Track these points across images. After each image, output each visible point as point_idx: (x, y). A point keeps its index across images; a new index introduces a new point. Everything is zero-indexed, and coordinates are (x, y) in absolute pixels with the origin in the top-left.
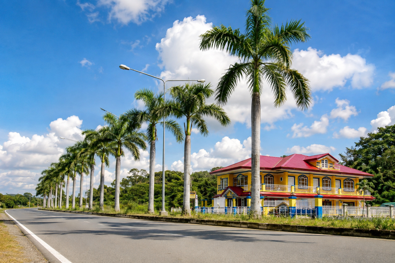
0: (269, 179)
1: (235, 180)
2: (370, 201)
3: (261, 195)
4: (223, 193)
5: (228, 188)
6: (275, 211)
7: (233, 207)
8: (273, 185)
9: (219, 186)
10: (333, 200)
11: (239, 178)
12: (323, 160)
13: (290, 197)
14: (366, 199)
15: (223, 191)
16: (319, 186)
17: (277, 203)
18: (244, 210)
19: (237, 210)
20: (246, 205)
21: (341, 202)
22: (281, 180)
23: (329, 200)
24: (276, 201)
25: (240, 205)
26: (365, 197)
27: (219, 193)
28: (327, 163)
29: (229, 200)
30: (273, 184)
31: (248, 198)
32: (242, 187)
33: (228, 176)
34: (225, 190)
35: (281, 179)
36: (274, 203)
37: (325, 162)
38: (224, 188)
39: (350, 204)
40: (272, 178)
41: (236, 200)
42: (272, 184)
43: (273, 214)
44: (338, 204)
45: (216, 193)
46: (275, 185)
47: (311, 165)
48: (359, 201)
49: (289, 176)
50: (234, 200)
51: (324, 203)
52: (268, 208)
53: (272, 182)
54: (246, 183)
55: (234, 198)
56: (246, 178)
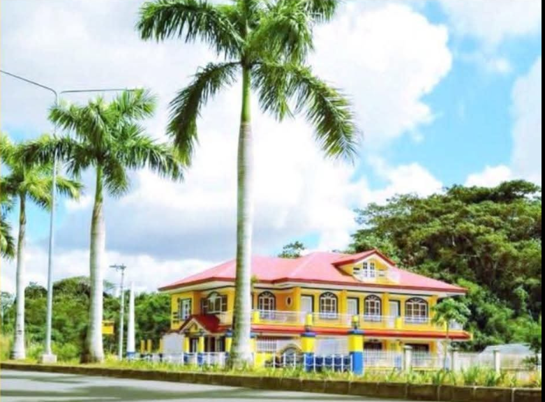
0: (267, 301)
1: (205, 301)
2: (463, 342)
3: (253, 330)
4: (181, 328)
5: (191, 317)
6: (277, 360)
7: (199, 354)
9: (175, 313)
10: (385, 341)
11: (213, 299)
13: (305, 332)
14: (452, 337)
15: (181, 323)
16: (358, 313)
17: (281, 345)
18: (220, 358)
19: (208, 358)
20: (223, 349)
21: (401, 343)
22: (289, 302)
23: (377, 340)
24: (278, 342)
25: (213, 350)
26: (450, 334)
27: (174, 326)
28: (373, 269)
29: (193, 340)
30: (274, 310)
31: (227, 336)
32: (218, 316)
33: (191, 296)
34: (187, 321)
35: (289, 300)
36: (275, 346)
37: (369, 267)
38: (184, 318)
39: (416, 347)
40: (272, 300)
41: (206, 340)
42: (271, 309)
43: (272, 366)
44: (393, 346)
45: (169, 325)
46: (277, 312)
47: (345, 273)
48: (438, 342)
49: (303, 295)
50: (202, 340)
51: (368, 345)
52: (264, 354)
53: (271, 306)
54: (225, 309)
55: (201, 336)
56: (225, 299)
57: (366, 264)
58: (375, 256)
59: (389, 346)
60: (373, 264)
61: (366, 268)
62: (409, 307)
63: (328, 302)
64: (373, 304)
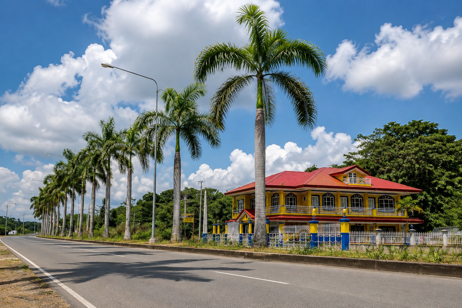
0: (291, 199)
1: (253, 201)
4: (238, 218)
7: (250, 235)
8: (296, 207)
10: (366, 224)
12: (350, 174)
15: (238, 215)
16: (348, 206)
22: (305, 200)
23: (360, 224)
24: (296, 227)
27: (234, 217)
28: (356, 177)
29: (245, 226)
30: (296, 205)
33: (244, 198)
34: (242, 213)
35: (305, 198)
36: (294, 229)
37: (353, 175)
38: (240, 211)
40: (294, 198)
42: (294, 205)
46: (298, 207)
47: (338, 180)
49: (313, 195)
51: (353, 228)
53: (294, 203)
55: (250, 223)
57: (351, 174)
58: (356, 169)
59: (368, 227)
60: (356, 175)
61: (351, 176)
62: (382, 201)
63: (328, 199)
64: (357, 200)
